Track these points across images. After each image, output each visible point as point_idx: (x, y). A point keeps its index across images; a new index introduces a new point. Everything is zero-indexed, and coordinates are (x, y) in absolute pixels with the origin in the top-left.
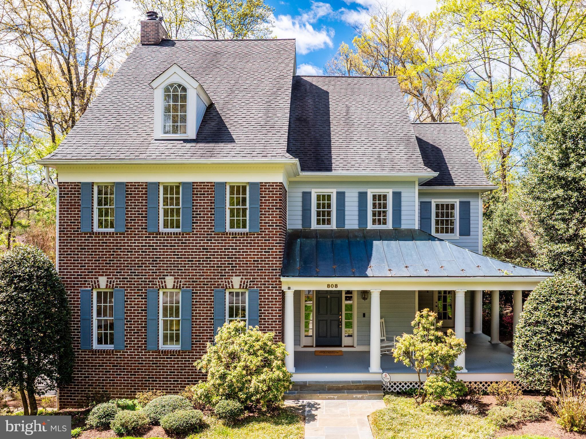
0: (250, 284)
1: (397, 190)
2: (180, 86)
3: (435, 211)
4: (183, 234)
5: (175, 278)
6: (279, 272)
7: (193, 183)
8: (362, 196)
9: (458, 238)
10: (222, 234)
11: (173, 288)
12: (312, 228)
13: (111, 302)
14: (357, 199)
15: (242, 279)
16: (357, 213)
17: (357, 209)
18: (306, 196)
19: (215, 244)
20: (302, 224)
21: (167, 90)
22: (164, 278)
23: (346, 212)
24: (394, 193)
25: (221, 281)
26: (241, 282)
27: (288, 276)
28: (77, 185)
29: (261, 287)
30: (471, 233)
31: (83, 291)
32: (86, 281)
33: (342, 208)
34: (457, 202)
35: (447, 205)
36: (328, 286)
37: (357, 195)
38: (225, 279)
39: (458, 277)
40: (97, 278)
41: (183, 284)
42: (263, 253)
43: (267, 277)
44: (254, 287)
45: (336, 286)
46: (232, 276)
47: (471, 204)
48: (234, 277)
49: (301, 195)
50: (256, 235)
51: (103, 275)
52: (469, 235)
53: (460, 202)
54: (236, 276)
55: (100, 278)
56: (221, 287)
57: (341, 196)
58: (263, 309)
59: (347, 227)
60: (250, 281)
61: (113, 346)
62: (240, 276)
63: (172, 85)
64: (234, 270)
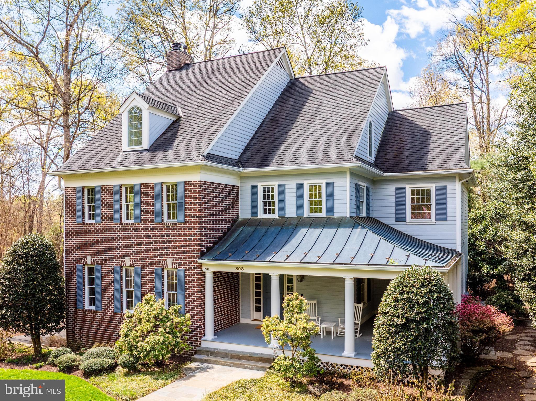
0: (179, 265)
1: (330, 181)
2: (138, 108)
3: (410, 197)
4: (135, 225)
5: (131, 259)
6: (198, 256)
7: (141, 184)
8: (300, 188)
9: (434, 223)
10: (160, 224)
11: (130, 266)
12: (259, 217)
13: (93, 275)
14: (295, 190)
15: (173, 260)
16: (295, 203)
17: (295, 199)
18: (254, 189)
19: (155, 232)
20: (251, 214)
21: (130, 112)
22: (124, 258)
23: (286, 202)
24: (327, 183)
25: (160, 262)
26: (173, 262)
27: (204, 259)
28: (75, 189)
29: (186, 268)
30: (448, 218)
31: (78, 266)
32: (80, 259)
33: (283, 199)
34: (432, 186)
35: (423, 191)
36: (237, 268)
37: (295, 186)
38: (162, 260)
39: (343, 264)
40: (86, 257)
41: (136, 263)
42: (188, 240)
43: (190, 260)
44: (181, 267)
45: (243, 269)
46: (167, 258)
47: (448, 188)
48: (168, 259)
49: (249, 188)
50: (182, 225)
51: (89, 255)
52: (446, 220)
53: (436, 187)
54: (169, 258)
55: (87, 256)
56: (160, 267)
57: (282, 188)
58: (188, 286)
59: (287, 216)
60: (179, 263)
61: (95, 307)
62: (172, 258)
63: (133, 108)
64: (169, 253)
